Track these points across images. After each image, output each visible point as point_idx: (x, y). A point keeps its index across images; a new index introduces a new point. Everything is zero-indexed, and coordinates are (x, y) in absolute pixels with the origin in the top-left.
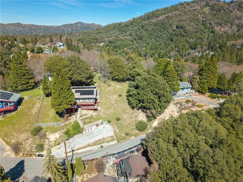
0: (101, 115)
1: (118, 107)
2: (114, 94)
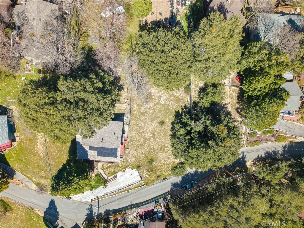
2: (153, 120)
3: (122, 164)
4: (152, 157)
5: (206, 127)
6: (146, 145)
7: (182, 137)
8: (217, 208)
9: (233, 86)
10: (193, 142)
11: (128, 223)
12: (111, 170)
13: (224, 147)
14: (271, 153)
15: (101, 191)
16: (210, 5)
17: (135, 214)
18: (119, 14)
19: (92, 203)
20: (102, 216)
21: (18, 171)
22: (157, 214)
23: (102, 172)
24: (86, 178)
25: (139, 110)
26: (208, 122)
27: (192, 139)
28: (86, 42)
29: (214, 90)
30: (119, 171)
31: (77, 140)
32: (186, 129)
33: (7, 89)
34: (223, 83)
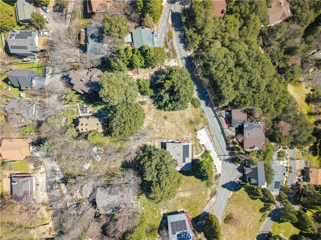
2: (164, 124)
3: (194, 142)
4: (188, 122)
5: (167, 92)
6: (180, 126)
7: (173, 105)
8: (218, 78)
9: (138, 73)
10: (176, 99)
11: (235, 135)
12: (198, 148)
13: (178, 81)
14: (181, 39)
15: (213, 154)
16: (87, 92)
17: (228, 130)
18: (98, 150)
19: (223, 159)
20: (230, 153)
21: (203, 210)
22: (227, 115)
23: (200, 154)
24: (202, 163)
25: (158, 133)
26: (163, 91)
27: (174, 100)
28: (118, 170)
29: (143, 87)
30: (199, 143)
31: (180, 170)
32: (168, 103)
33: (151, 218)
34: (136, 79)
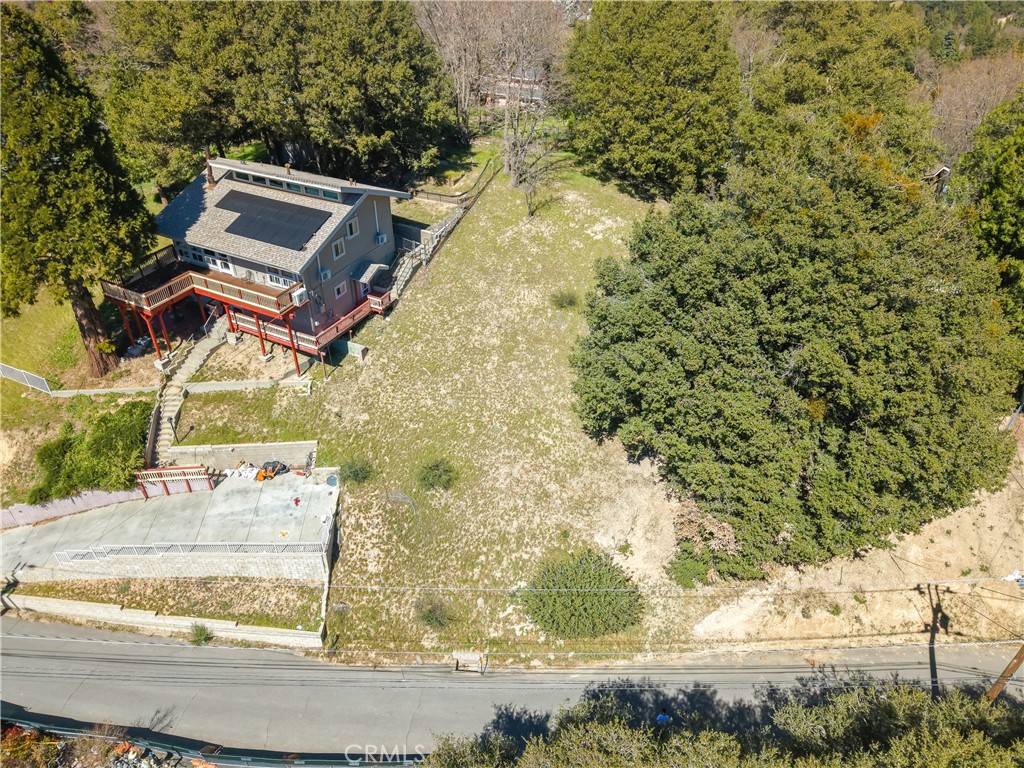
0: (336, 410)
1: (496, 385)
2: (531, 281)
6: (457, 376)
23: (171, 405)
